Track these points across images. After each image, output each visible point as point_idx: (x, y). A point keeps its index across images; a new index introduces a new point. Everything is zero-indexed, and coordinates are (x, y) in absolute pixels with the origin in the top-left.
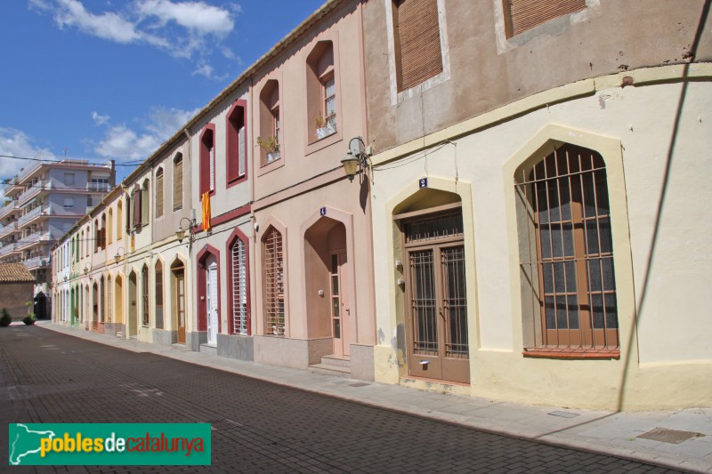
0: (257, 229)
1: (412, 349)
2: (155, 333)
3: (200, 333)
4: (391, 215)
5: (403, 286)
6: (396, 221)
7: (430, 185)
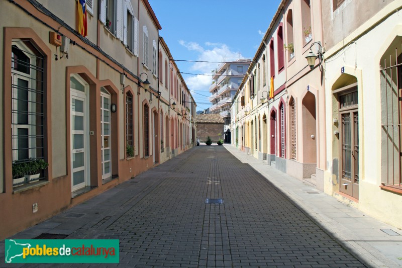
0: (288, 97)
1: (341, 175)
2: (259, 153)
3: (271, 156)
4: (331, 90)
5: (337, 135)
6: (334, 94)
7: (345, 72)
